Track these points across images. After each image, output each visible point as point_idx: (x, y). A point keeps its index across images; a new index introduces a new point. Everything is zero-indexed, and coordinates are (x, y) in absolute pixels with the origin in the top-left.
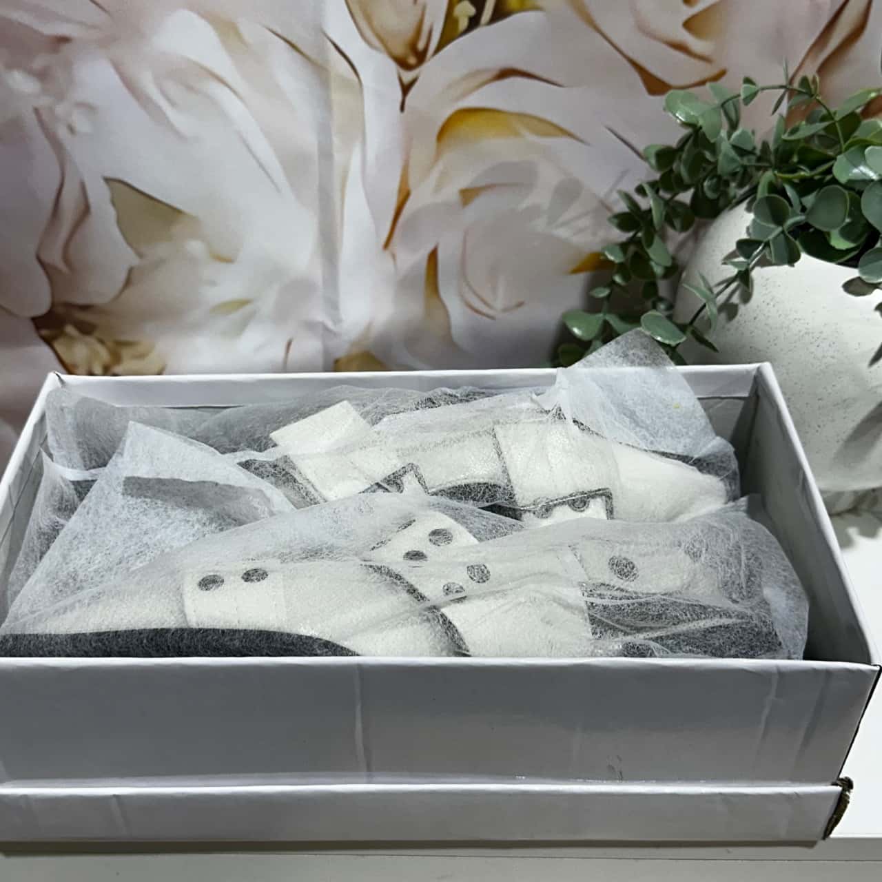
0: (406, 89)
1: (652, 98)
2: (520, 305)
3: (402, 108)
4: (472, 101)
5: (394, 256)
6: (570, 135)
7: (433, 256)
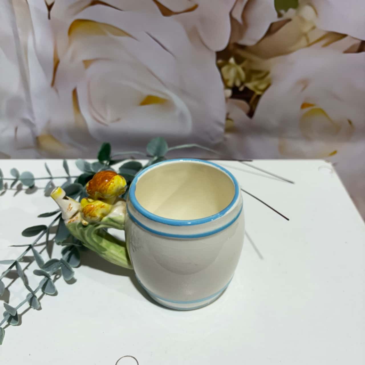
0: (50, 7)
1: (165, 18)
2: (118, 120)
3: (49, 17)
4: (81, 16)
5: (57, 91)
6: (130, 36)
7: (75, 92)
